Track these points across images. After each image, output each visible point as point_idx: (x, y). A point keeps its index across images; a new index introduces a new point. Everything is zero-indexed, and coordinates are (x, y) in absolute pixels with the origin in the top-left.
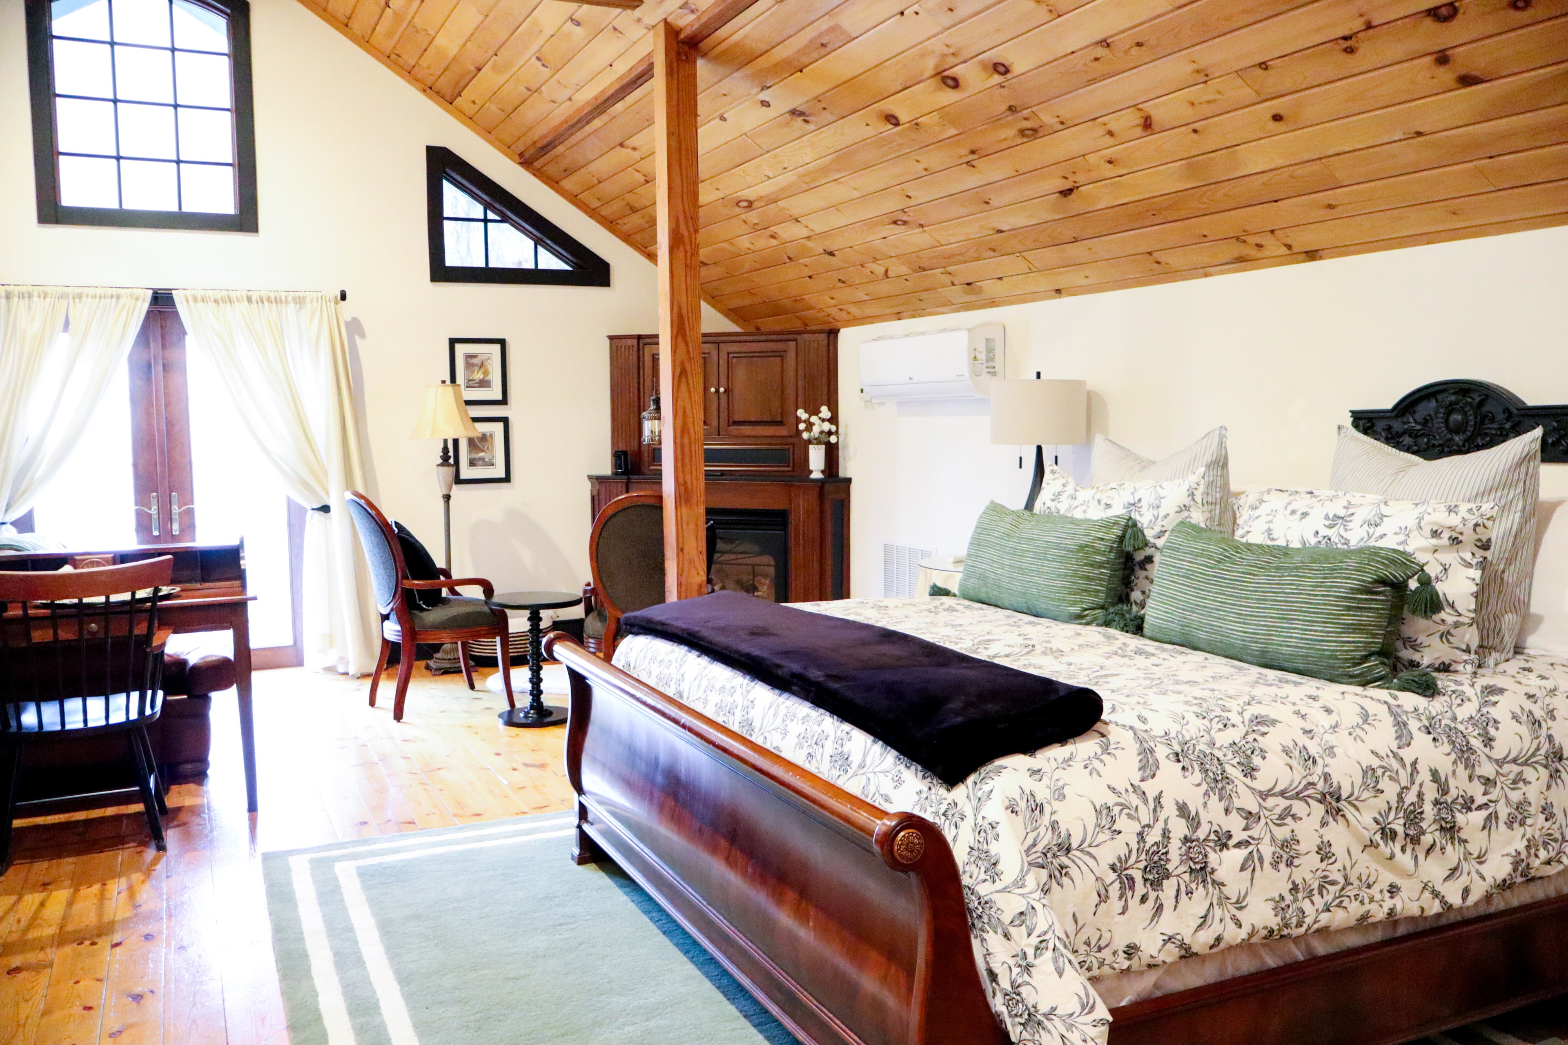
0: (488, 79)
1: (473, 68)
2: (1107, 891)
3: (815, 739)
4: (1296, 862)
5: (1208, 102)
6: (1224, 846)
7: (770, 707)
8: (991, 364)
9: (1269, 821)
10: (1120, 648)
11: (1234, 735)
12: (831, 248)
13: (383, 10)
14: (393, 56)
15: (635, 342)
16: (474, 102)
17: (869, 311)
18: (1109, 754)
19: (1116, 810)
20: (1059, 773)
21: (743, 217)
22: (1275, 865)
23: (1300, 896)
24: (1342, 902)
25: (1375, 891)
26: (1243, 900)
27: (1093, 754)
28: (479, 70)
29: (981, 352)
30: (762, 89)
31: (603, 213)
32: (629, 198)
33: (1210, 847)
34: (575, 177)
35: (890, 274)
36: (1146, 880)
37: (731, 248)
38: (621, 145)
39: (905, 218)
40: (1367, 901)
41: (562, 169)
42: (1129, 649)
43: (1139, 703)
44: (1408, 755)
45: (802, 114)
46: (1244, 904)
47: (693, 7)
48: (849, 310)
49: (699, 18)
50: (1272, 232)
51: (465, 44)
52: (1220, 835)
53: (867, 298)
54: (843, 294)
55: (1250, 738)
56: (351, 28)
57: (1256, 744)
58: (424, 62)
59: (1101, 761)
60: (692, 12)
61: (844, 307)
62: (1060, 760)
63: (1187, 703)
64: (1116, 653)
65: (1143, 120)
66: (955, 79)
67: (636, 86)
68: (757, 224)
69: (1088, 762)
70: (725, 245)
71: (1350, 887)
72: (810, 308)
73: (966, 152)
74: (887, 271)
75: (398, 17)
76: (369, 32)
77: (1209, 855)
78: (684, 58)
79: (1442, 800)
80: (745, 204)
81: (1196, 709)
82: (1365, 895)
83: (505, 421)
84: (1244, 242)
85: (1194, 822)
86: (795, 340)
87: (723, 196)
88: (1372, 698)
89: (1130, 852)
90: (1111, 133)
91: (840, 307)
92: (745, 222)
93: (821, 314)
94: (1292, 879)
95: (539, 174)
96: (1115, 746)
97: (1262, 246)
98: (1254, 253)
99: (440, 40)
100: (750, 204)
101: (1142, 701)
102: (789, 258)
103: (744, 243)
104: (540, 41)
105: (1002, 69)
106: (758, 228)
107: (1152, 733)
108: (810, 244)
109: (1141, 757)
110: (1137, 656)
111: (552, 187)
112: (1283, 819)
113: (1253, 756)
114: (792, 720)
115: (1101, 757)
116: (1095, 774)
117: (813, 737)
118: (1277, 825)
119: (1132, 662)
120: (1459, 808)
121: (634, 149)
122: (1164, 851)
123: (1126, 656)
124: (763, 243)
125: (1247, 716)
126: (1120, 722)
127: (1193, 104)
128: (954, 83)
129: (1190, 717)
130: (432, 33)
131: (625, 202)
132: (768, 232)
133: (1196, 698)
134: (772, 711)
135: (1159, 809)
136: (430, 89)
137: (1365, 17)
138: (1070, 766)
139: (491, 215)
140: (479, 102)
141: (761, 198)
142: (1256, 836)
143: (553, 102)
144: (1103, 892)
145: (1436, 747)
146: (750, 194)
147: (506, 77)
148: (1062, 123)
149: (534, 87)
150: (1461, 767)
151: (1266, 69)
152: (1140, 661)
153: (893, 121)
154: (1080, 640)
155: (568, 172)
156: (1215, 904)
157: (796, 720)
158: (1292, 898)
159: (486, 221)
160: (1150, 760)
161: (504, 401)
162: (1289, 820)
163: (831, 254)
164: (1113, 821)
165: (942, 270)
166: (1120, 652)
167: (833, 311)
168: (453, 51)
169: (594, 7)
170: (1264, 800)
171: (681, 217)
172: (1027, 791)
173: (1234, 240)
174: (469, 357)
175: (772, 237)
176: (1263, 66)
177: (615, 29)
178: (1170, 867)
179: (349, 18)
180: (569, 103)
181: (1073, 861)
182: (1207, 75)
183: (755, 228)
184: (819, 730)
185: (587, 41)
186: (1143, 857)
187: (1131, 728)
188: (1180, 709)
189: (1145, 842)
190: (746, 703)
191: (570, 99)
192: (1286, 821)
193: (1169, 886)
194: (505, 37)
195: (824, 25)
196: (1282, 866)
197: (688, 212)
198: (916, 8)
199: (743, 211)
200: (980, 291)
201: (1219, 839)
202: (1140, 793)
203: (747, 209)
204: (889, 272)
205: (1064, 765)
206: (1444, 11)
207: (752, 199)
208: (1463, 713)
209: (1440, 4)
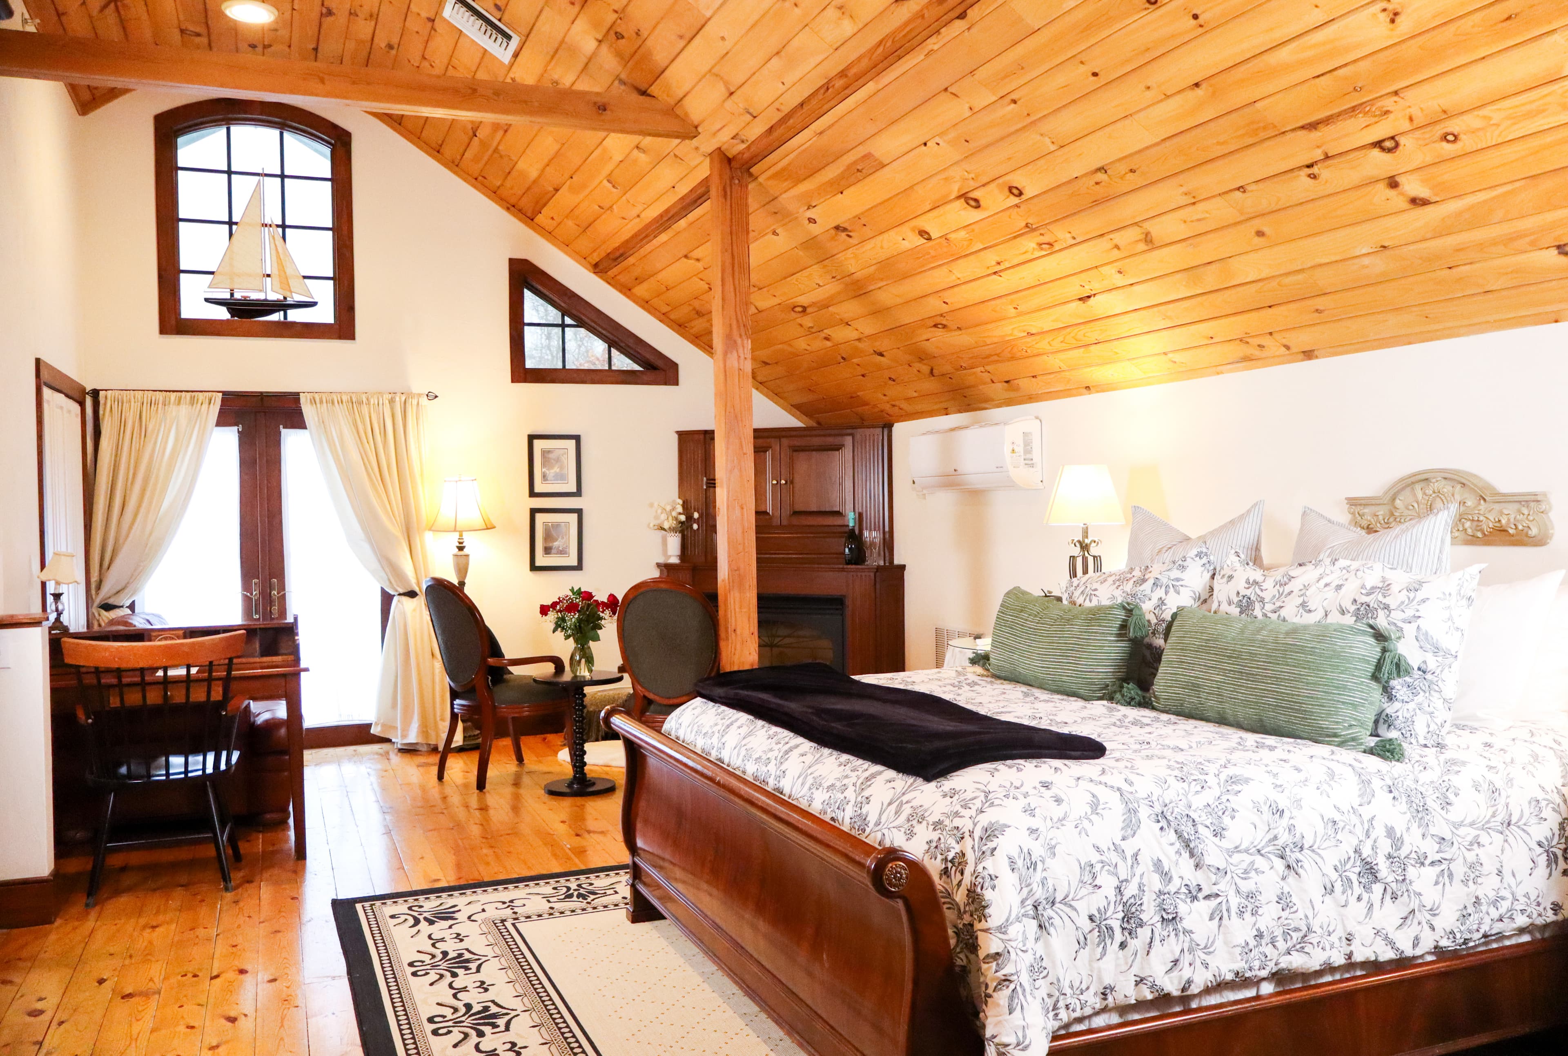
0: (565, 199)
1: (551, 189)
2: (1086, 939)
3: (837, 805)
4: (1260, 911)
5: (1199, 220)
6: (1194, 898)
7: (799, 777)
8: (1028, 456)
9: (1234, 875)
10: (1119, 720)
11: (1208, 797)
12: (881, 349)
13: (471, 140)
14: (480, 178)
15: (702, 437)
16: (552, 218)
17: (919, 407)
18: (1097, 814)
19: (1098, 867)
20: (1053, 833)
21: (799, 321)
22: (1241, 913)
23: (1263, 942)
24: (1303, 948)
25: (1334, 938)
26: (1211, 945)
27: (1083, 815)
28: (557, 190)
29: (1018, 446)
30: (808, 208)
31: (672, 317)
32: (696, 304)
33: (1181, 899)
34: (645, 285)
35: (935, 372)
36: (1123, 929)
37: (790, 349)
38: (686, 256)
39: (944, 322)
40: (1328, 947)
41: (634, 278)
42: (1127, 720)
43: (1126, 767)
44: (1367, 812)
45: (845, 230)
46: (1211, 950)
47: (744, 138)
48: (902, 406)
49: (749, 148)
50: (1271, 334)
51: (544, 168)
52: (1191, 888)
53: (915, 394)
54: (894, 391)
55: (1224, 798)
56: (442, 154)
57: (1228, 804)
58: (509, 183)
59: (1090, 821)
60: (743, 142)
61: (897, 403)
62: (1055, 820)
63: (1169, 767)
64: (1114, 725)
65: (1144, 236)
66: (976, 200)
67: (696, 205)
68: (812, 327)
69: (1079, 822)
70: (785, 347)
71: (1313, 935)
72: (866, 404)
73: (994, 263)
74: (932, 370)
75: (484, 144)
76: (459, 157)
77: (1179, 907)
78: (737, 182)
79: (1395, 855)
80: (800, 309)
81: (1177, 773)
82: (1326, 942)
83: (579, 512)
84: (1248, 343)
85: (1166, 877)
86: (852, 435)
87: (780, 302)
88: (1338, 762)
89: (1109, 904)
90: (1117, 247)
91: (893, 403)
92: (801, 325)
93: (876, 410)
94: (1257, 926)
95: (612, 282)
96: (1103, 806)
97: (1264, 347)
98: (1257, 353)
99: (521, 165)
100: (804, 309)
101: (1129, 765)
102: (843, 358)
103: (801, 344)
104: (610, 167)
105: (1015, 191)
106: (813, 330)
107: (1137, 795)
108: (861, 345)
109: (1125, 817)
110: (1133, 727)
111: (625, 294)
112: (1248, 873)
113: (1224, 816)
114: (817, 789)
115: (1090, 817)
116: (1083, 833)
117: (836, 802)
118: (1242, 878)
119: (1127, 731)
120: (1413, 863)
121: (698, 260)
122: (1139, 903)
123: (1122, 727)
124: (818, 344)
125: (1223, 777)
126: (1109, 784)
127: (1185, 222)
128: (977, 204)
129: (1171, 781)
130: (514, 158)
131: (691, 308)
132: (823, 335)
133: (1178, 763)
134: (801, 780)
135: (1135, 866)
136: (512, 207)
137: (1323, 148)
138: (1063, 825)
139: (568, 321)
140: (558, 219)
141: (813, 304)
142: (1223, 890)
143: (623, 218)
144: (1082, 939)
145: (1394, 806)
146: (803, 300)
147: (581, 196)
148: (1074, 238)
149: (606, 205)
150: (1414, 826)
151: (1244, 192)
152: (1135, 730)
153: (926, 236)
154: (1085, 713)
155: (639, 280)
156: (1186, 950)
157: (821, 788)
158: (1255, 943)
159: (563, 326)
160: (1133, 820)
161: (578, 493)
162: (1253, 874)
163: (881, 355)
164: (1094, 877)
165: (982, 369)
166: (1118, 723)
167: (887, 407)
168: (534, 174)
169: (655, 138)
170: (1230, 856)
171: (734, 323)
172: (1025, 850)
173: (1238, 342)
174: (545, 453)
175: (827, 339)
176: (1242, 190)
177: (676, 156)
178: (1144, 917)
179: (441, 146)
180: (638, 220)
181: (1057, 913)
182: (1194, 197)
183: (810, 331)
184: (842, 797)
185: (652, 166)
186: (1120, 908)
187: (1119, 789)
188: (1163, 772)
189: (1122, 895)
190: (778, 773)
191: (638, 216)
192: (1250, 875)
193: (1144, 934)
194: (579, 163)
195: (861, 151)
196: (1247, 915)
197: (740, 320)
198: (937, 140)
199: (799, 315)
200: (1017, 389)
201: (1190, 892)
202: (1120, 851)
203: (802, 314)
204: (934, 371)
205: (1059, 825)
206: (1389, 144)
207: (805, 305)
208: (1425, 777)
209: (1384, 137)
